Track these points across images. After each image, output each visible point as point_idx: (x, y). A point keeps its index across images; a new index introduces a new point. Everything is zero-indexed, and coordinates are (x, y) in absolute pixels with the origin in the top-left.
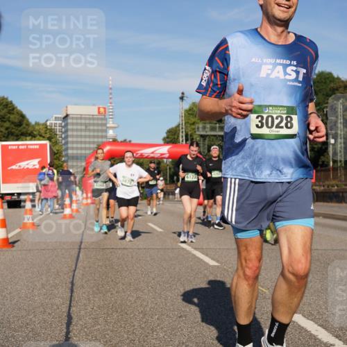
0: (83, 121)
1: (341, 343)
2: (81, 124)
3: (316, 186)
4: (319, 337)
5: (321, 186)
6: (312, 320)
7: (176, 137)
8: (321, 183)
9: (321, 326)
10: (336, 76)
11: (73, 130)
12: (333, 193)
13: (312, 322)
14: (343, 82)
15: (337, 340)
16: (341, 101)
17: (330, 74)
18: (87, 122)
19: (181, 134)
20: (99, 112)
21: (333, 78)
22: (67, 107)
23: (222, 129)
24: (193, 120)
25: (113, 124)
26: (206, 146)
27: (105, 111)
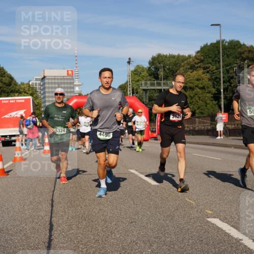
0: (56, 81)
3: (229, 125)
5: (232, 125)
7: (125, 91)
9: (233, 226)
11: (49, 88)
13: (226, 224)
15: (244, 236)
16: (246, 62)
17: (238, 42)
19: (129, 89)
20: (68, 74)
22: (44, 71)
23: (159, 84)
24: (138, 78)
25: (78, 82)
26: (148, 98)
27: (72, 73)
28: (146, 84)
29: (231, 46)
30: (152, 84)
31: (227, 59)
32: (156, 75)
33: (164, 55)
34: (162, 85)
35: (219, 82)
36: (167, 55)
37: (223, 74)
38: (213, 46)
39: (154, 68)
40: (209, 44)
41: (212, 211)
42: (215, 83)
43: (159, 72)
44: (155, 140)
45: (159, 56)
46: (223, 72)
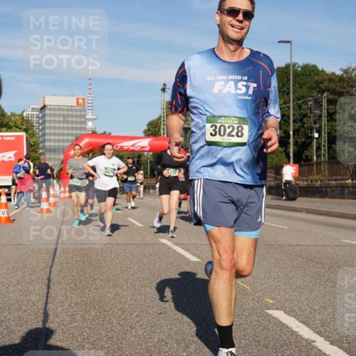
0: (61, 113)
1: (323, 339)
2: (59, 116)
3: (299, 180)
4: (301, 333)
5: (303, 180)
6: (293, 316)
7: (157, 130)
8: (305, 178)
9: (303, 322)
10: (320, 69)
11: (50, 121)
12: (317, 188)
13: (294, 319)
14: (327, 74)
15: (318, 336)
16: (325, 95)
17: (315, 67)
18: (66, 113)
19: (162, 126)
20: (78, 103)
21: (318, 70)
22: (44, 98)
25: (92, 115)
26: (188, 139)
27: (84, 103)
29: (305, 72)
31: (299, 90)
35: (287, 122)
37: (293, 111)
38: (280, 72)
41: (274, 299)
42: (282, 122)
46: (293, 108)
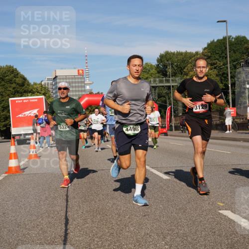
3: (237, 119)
5: (240, 119)
13: (238, 216)
17: (244, 37)
18: (71, 80)
20: (79, 73)
21: (247, 40)
22: (55, 71)
23: (168, 81)
24: (146, 76)
25: (89, 81)
26: (157, 94)
27: (83, 73)
28: (155, 81)
29: (237, 41)
30: (161, 81)
31: (234, 55)
32: (164, 72)
33: (171, 53)
34: (171, 82)
35: (226, 78)
36: (174, 52)
37: (230, 70)
38: (220, 43)
39: (162, 65)
40: (216, 40)
41: (224, 203)
42: (223, 78)
43: (167, 69)
44: (165, 135)
45: (167, 53)
46: (230, 68)
